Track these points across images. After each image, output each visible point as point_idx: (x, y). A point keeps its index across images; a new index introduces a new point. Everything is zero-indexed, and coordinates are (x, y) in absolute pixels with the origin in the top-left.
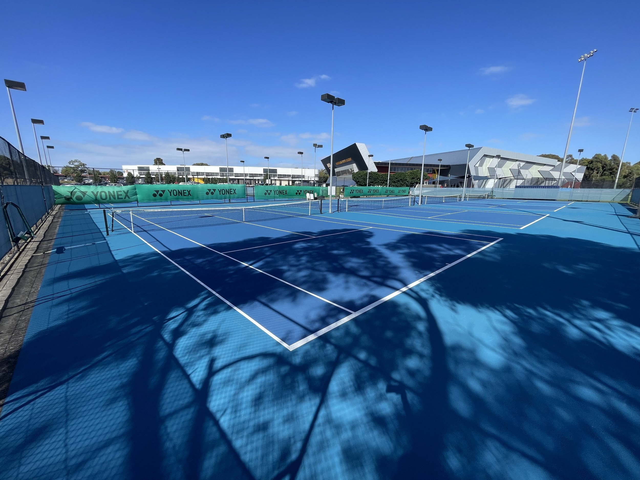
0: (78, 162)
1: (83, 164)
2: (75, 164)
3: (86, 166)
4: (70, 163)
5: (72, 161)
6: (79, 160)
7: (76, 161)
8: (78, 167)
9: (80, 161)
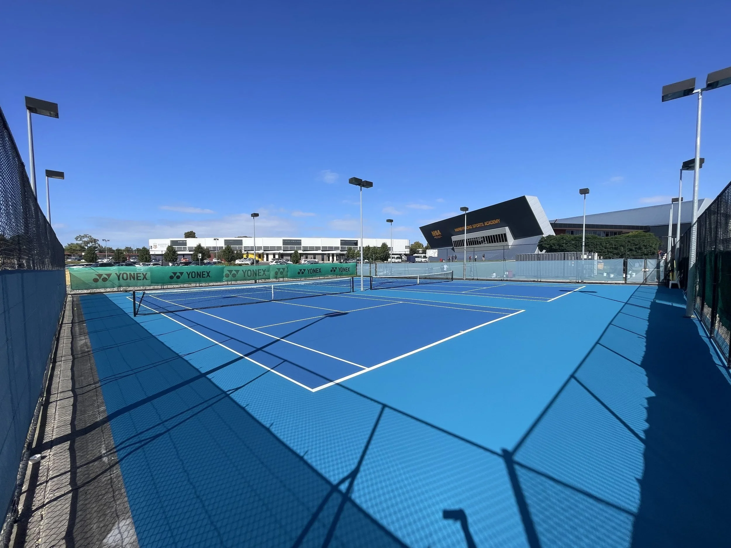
0: (88, 237)
1: (95, 240)
2: (83, 240)
3: (98, 242)
4: (76, 239)
5: (80, 236)
6: (89, 235)
7: (85, 236)
8: (88, 243)
9: (91, 236)
